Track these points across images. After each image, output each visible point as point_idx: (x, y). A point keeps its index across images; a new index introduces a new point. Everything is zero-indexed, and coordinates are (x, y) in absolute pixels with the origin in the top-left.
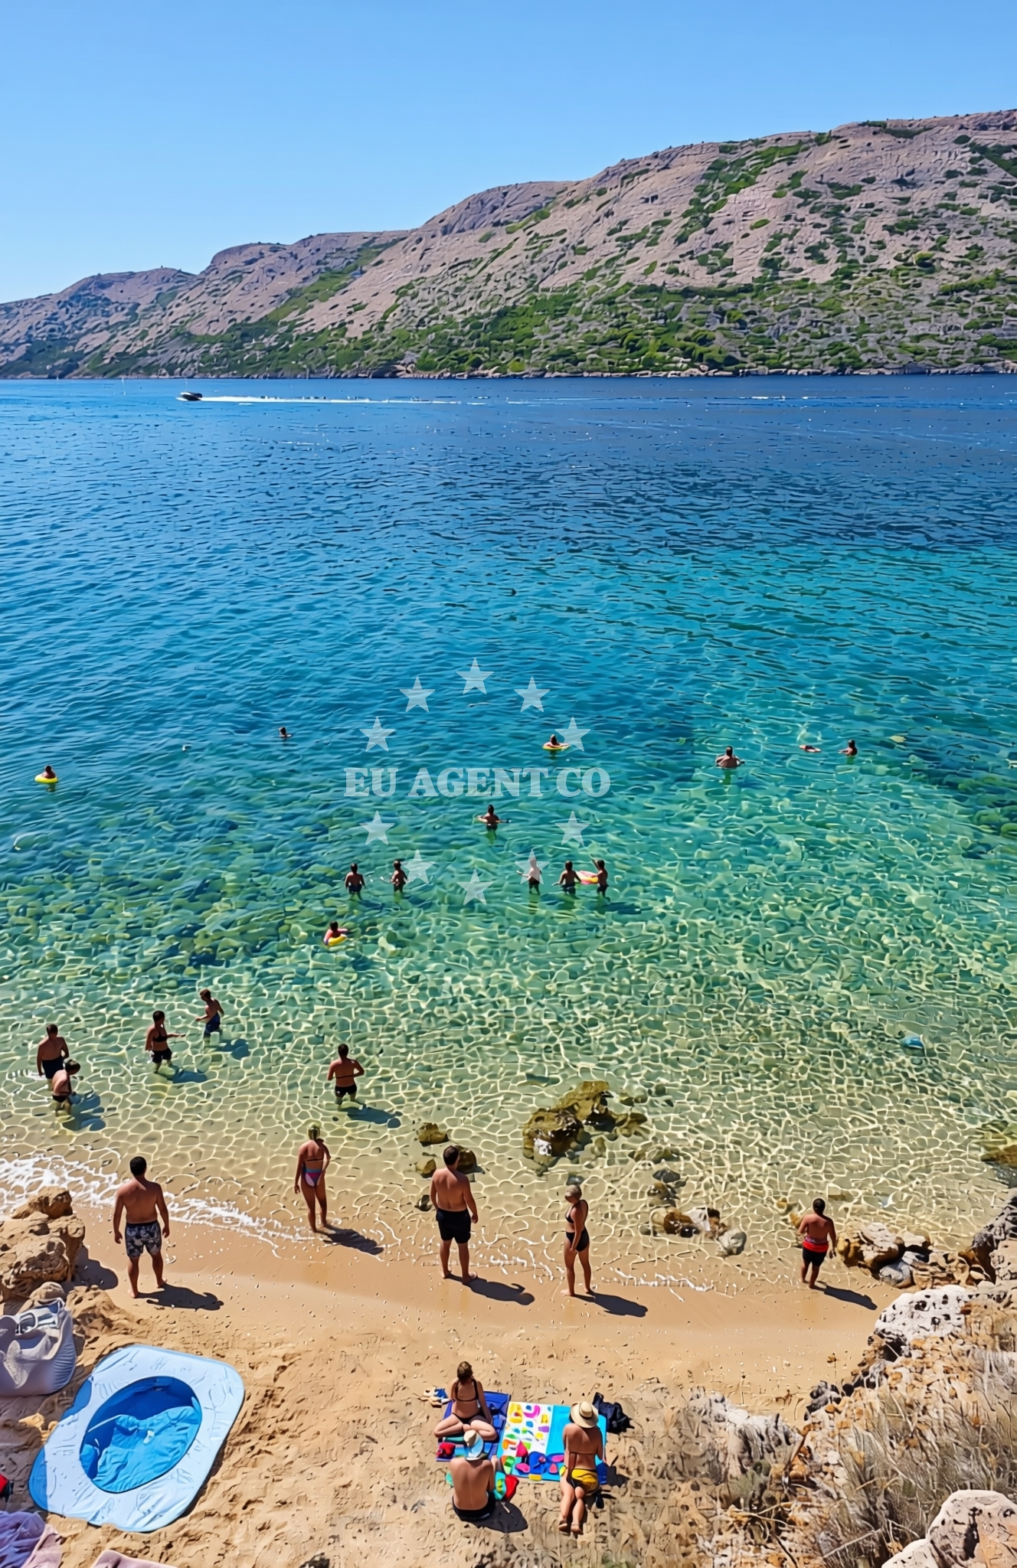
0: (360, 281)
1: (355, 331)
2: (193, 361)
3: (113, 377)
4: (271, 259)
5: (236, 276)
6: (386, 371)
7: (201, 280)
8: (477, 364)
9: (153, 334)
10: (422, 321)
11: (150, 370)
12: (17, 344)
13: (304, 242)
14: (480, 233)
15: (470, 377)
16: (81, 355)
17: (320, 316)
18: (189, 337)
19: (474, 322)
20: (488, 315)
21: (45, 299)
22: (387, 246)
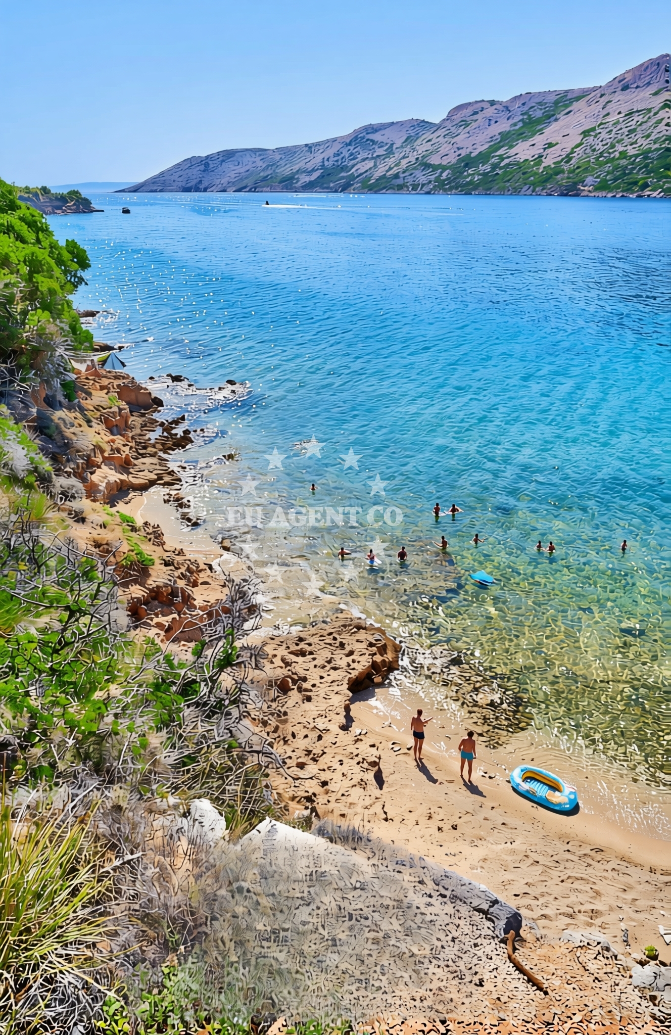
0: (554, 126)
1: (548, 162)
2: (430, 182)
3: (376, 192)
4: (490, 111)
5: (465, 124)
6: (571, 191)
7: (438, 127)
8: (646, 186)
9: (404, 162)
10: (601, 154)
11: (400, 187)
12: (313, 170)
13: (515, 98)
14: (653, 89)
15: (639, 196)
16: (353, 177)
17: (523, 151)
18: (427, 166)
19: (645, 154)
20: (657, 150)
21: (334, 140)
22: (578, 99)
